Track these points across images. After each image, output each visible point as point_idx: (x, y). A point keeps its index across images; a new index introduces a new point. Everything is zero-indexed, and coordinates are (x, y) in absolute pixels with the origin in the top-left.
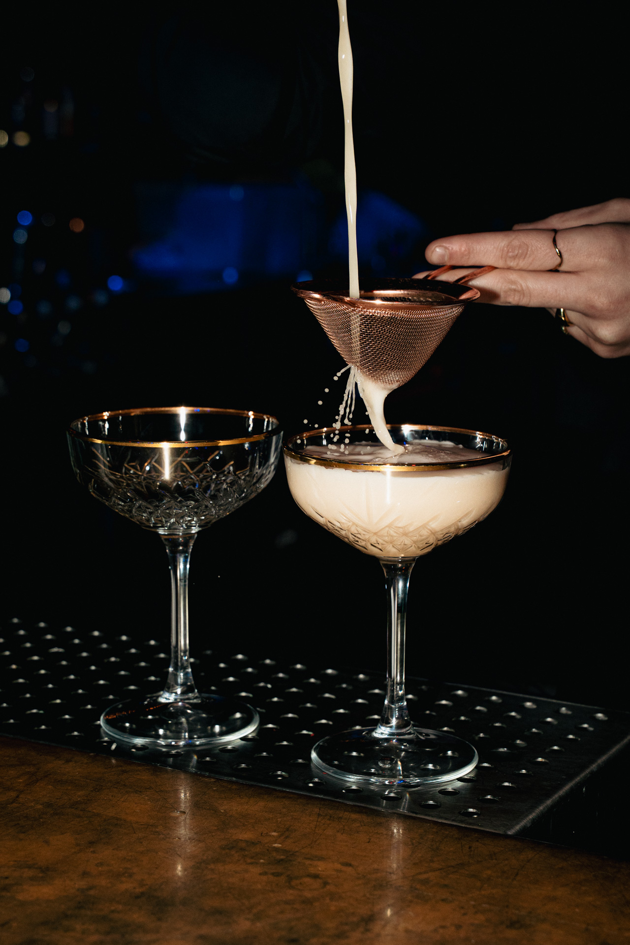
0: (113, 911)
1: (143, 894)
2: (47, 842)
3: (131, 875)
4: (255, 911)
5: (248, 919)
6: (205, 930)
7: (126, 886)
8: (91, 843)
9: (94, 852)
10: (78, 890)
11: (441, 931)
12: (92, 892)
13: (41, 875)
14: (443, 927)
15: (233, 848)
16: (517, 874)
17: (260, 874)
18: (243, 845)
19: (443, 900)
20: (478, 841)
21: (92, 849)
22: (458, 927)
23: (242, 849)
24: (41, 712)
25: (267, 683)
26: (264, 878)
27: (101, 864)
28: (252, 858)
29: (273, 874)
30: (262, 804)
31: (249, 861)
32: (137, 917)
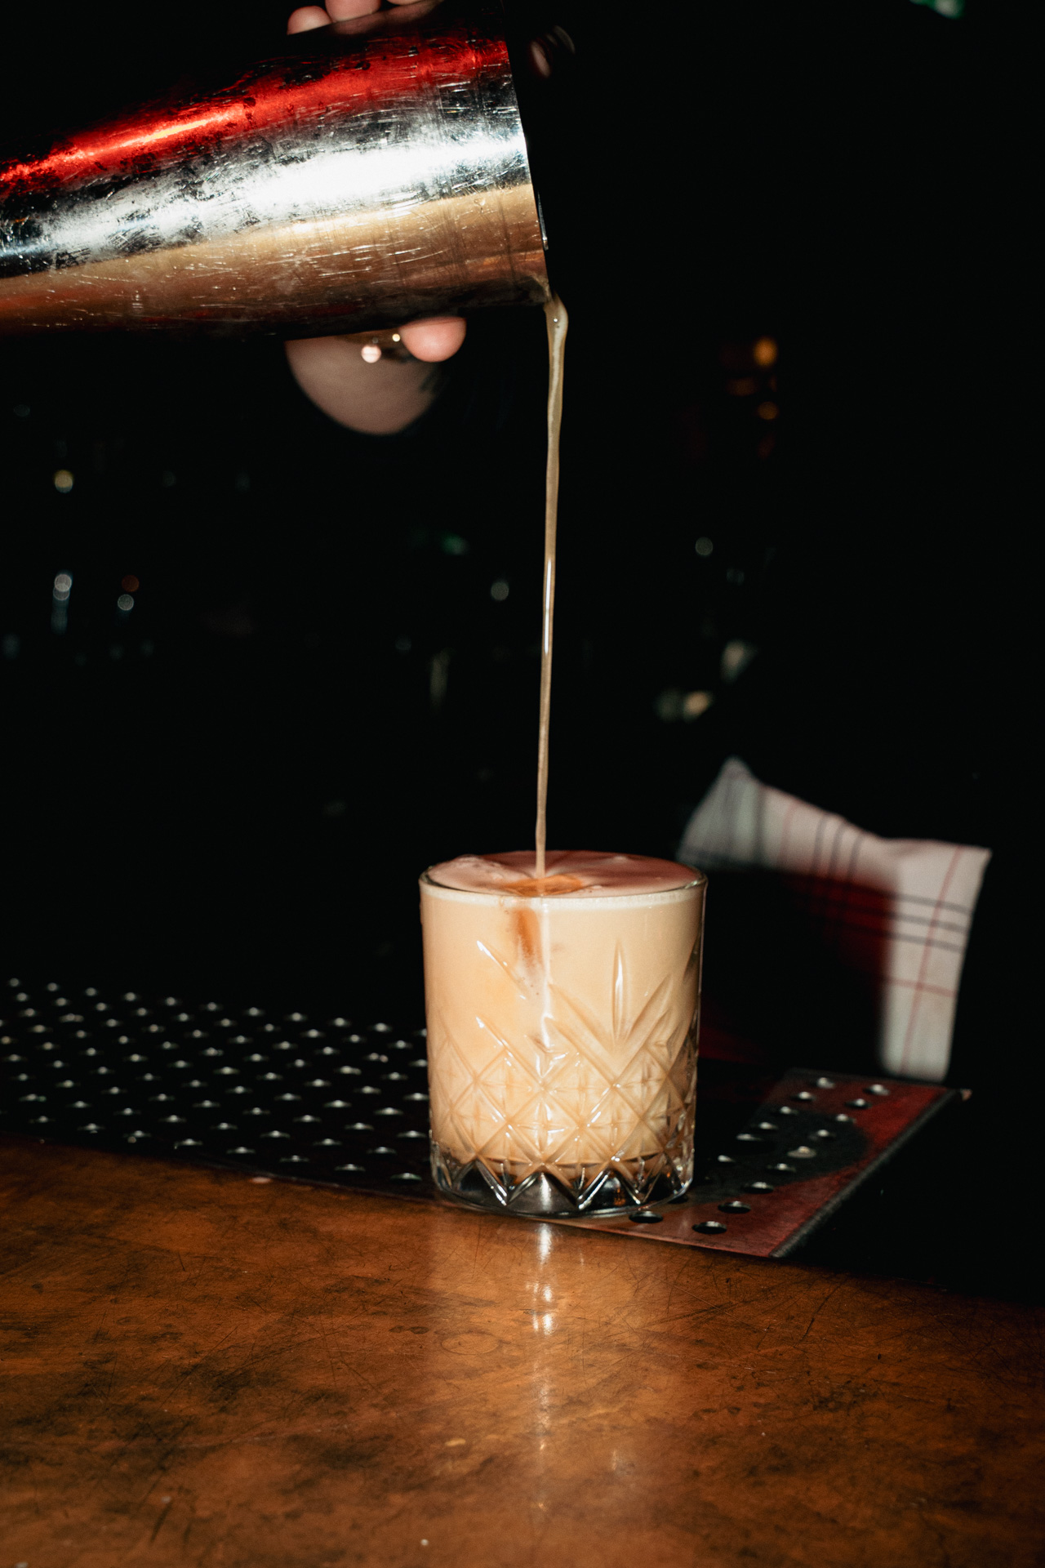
0: (143, 1399)
1: (196, 1367)
2: (38, 1287)
3: (175, 1336)
4: (386, 1391)
5: (375, 1406)
6: (302, 1426)
7: (169, 1354)
8: (112, 1288)
9: (116, 1301)
10: (86, 1364)
11: (705, 1417)
12: (109, 1367)
13: (24, 1341)
14: (707, 1411)
15: (345, 1289)
16: (813, 1321)
17: (392, 1330)
18: (361, 1285)
19: (699, 1366)
20: (738, 1270)
21: (112, 1297)
22: (733, 1411)
23: (360, 1292)
24: (43, 1099)
25: (380, 1053)
26: (399, 1336)
27: (127, 1320)
28: (377, 1304)
29: (413, 1329)
30: (388, 1221)
31: (373, 1309)
32: (184, 1405)
